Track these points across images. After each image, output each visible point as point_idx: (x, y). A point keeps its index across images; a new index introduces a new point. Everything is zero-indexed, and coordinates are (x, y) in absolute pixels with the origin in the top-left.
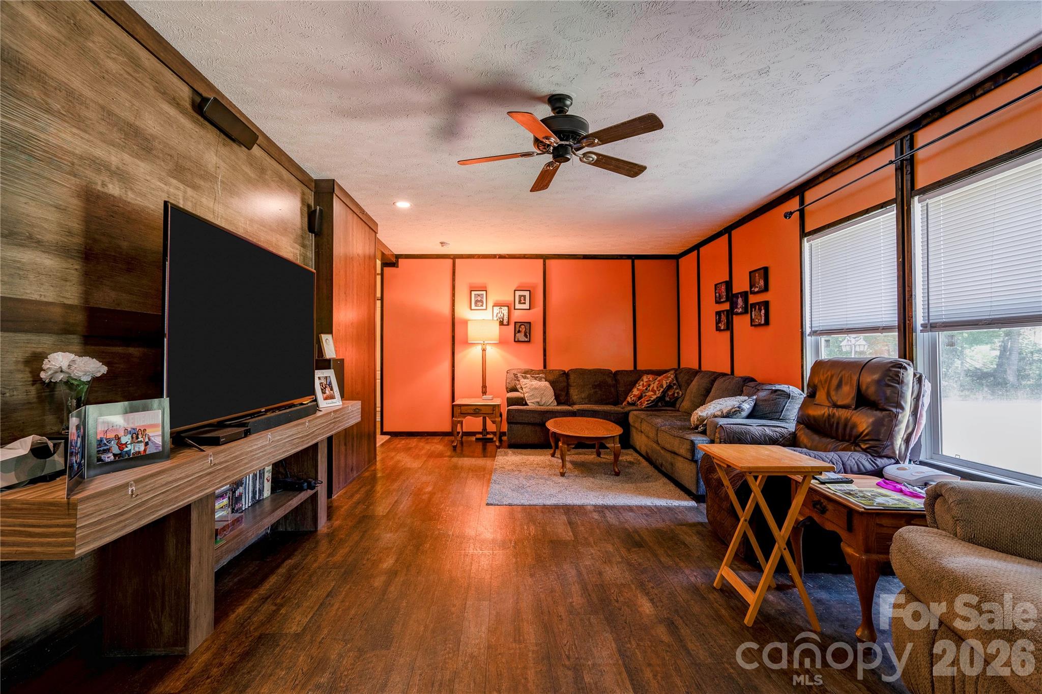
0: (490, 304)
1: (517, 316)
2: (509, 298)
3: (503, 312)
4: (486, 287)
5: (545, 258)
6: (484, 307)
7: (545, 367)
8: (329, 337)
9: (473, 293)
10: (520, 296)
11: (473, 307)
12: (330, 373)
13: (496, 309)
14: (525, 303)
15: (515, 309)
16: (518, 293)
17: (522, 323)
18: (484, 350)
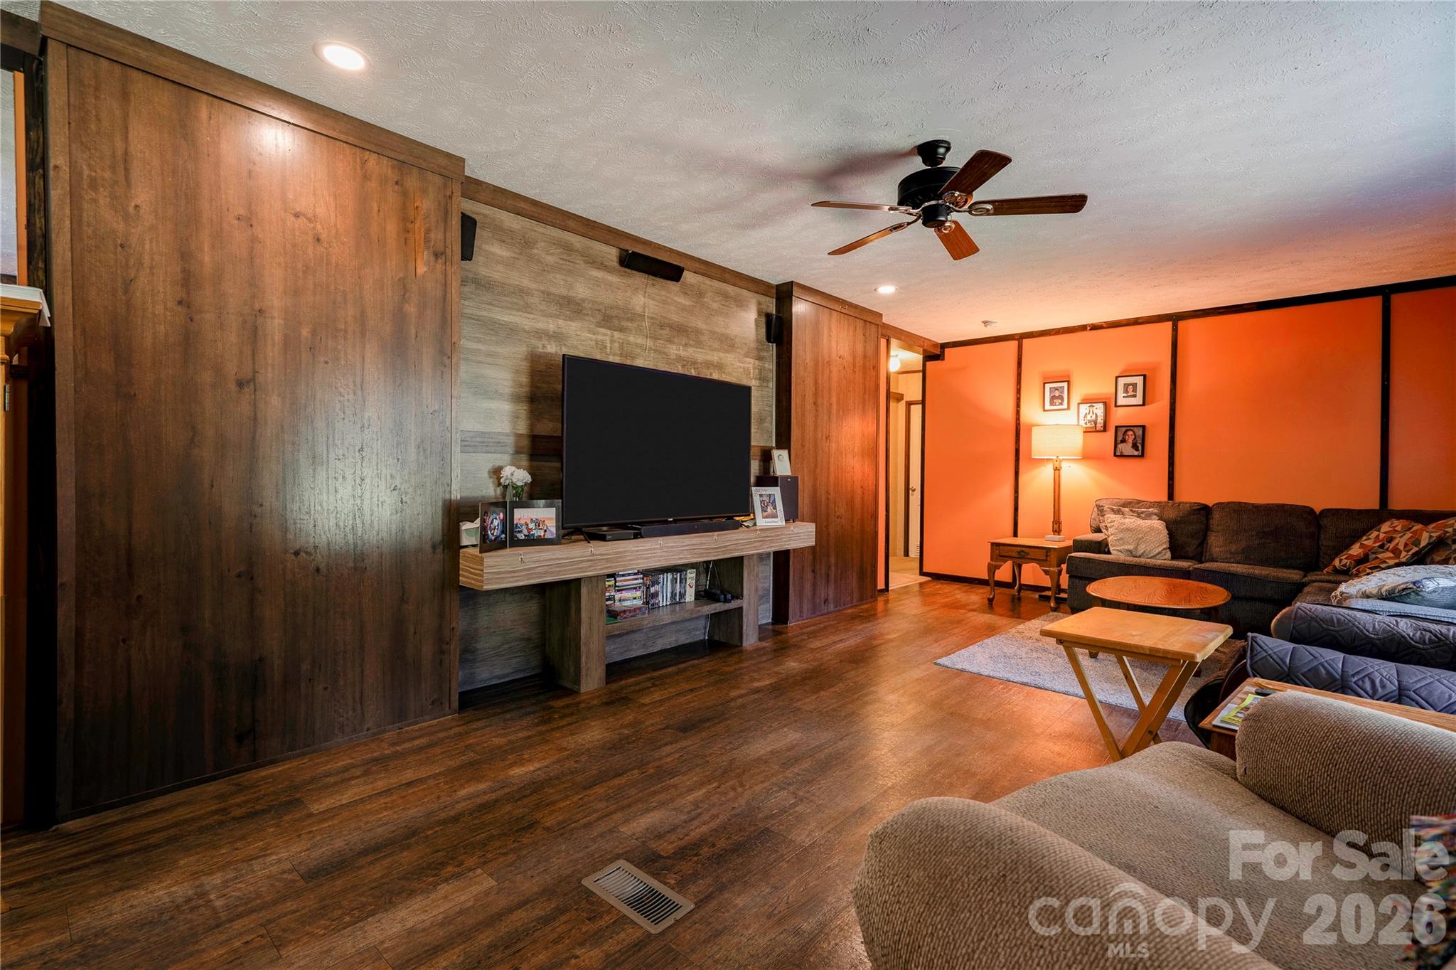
0: (1076, 399)
1: (1120, 417)
2: (1104, 387)
3: (1095, 411)
4: (1069, 376)
5: (1175, 319)
6: (1065, 406)
7: (1171, 496)
8: (785, 453)
9: (1048, 386)
10: (1126, 386)
11: (1048, 406)
12: (776, 491)
13: (1084, 408)
14: (1135, 396)
15: (1116, 406)
16: (1122, 381)
17: (1129, 428)
18: (1057, 469)
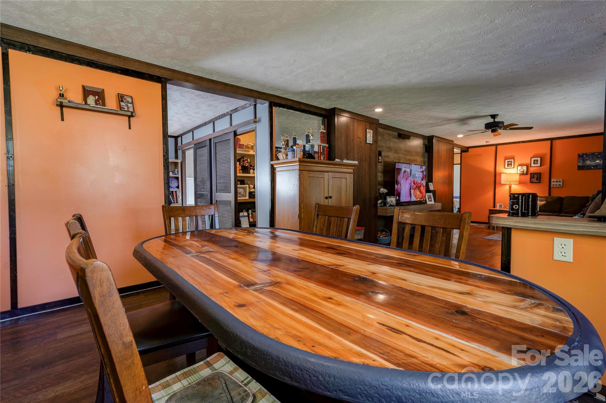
0: (516, 165)
1: (532, 170)
2: (527, 161)
3: (523, 168)
4: (514, 157)
5: (552, 140)
6: (513, 166)
7: (550, 194)
9: (506, 161)
10: (534, 161)
11: (506, 167)
13: (519, 168)
14: (537, 164)
15: (531, 167)
16: (533, 159)
17: (536, 174)
18: (510, 187)
